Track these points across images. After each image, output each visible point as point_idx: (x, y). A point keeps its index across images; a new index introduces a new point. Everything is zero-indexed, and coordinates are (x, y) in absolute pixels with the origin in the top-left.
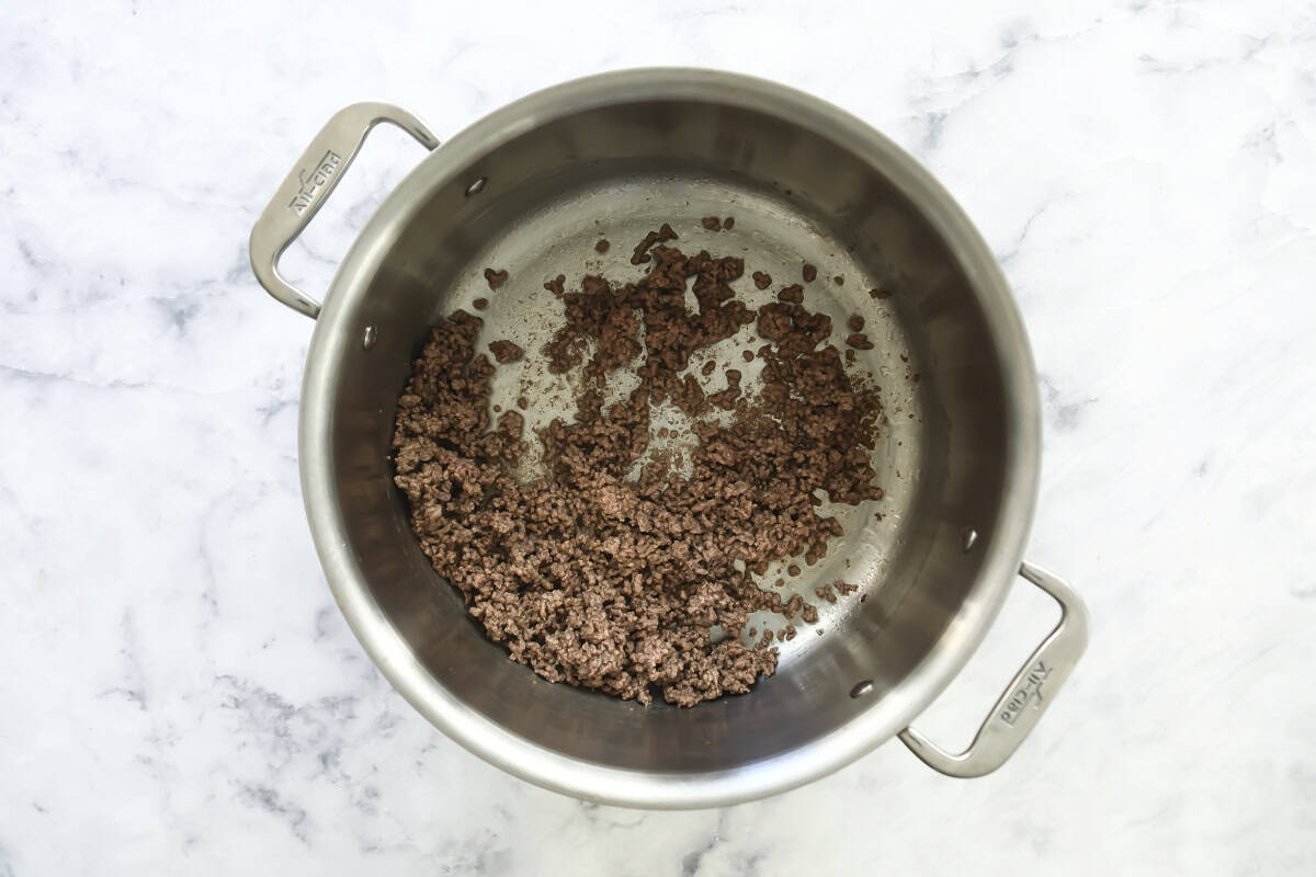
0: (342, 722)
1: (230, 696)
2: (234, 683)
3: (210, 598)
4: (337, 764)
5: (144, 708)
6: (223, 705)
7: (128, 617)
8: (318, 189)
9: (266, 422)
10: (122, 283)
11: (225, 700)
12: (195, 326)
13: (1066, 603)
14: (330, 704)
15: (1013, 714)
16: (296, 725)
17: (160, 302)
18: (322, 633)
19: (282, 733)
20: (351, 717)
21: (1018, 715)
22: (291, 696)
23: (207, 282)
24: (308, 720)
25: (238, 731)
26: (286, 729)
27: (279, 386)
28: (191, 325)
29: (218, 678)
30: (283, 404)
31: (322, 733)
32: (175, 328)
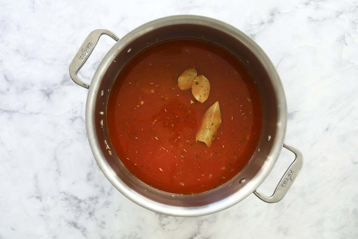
0: (95, 204)
1: (64, 197)
2: (65, 194)
3: (58, 171)
4: (93, 215)
5: (41, 201)
6: (62, 200)
7: (36, 177)
8: (87, 53)
9: (72, 123)
10: (32, 85)
11: (63, 199)
12: (52, 96)
13: (296, 154)
14: (91, 199)
15: (284, 185)
16: (82, 205)
17: (43, 91)
18: (89, 180)
19: (78, 207)
20: (97, 202)
21: (286, 185)
22: (80, 197)
23: (55, 85)
24: (85, 203)
25: (67, 207)
26: (80, 206)
27: (75, 112)
28: (51, 96)
29: (61, 193)
30: (77, 118)
31: (89, 207)
32: (47, 98)
